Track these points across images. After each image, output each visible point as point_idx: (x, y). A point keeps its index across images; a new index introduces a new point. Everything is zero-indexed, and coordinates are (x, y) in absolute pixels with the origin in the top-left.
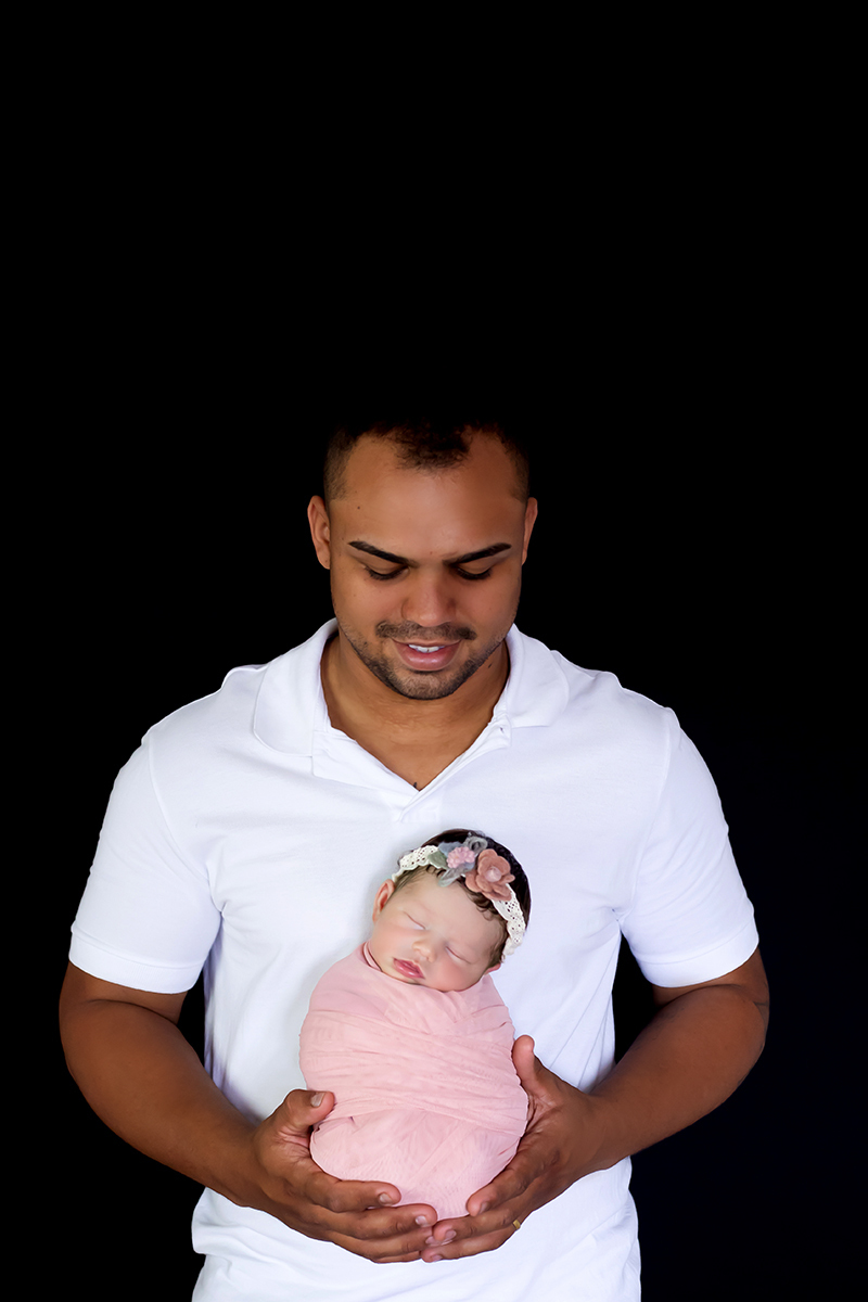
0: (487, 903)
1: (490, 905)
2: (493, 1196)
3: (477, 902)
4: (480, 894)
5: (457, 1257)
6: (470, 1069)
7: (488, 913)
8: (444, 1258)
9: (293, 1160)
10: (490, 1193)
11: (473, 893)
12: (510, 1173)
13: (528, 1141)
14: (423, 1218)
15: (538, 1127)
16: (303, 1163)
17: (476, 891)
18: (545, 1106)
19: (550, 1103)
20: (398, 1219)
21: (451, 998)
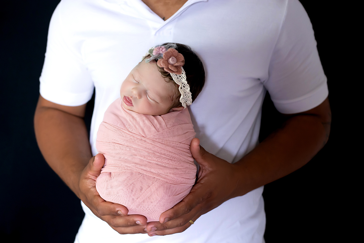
0: (168, 74)
1: (169, 75)
2: (171, 215)
3: (161, 72)
4: (163, 68)
5: (164, 235)
6: (164, 154)
7: (167, 79)
8: (157, 235)
9: (90, 187)
10: (170, 213)
11: (160, 68)
12: (183, 203)
13: (196, 187)
14: (139, 222)
15: (202, 181)
16: (93, 189)
17: (161, 67)
18: (207, 170)
19: (210, 169)
20: (128, 221)
21: (157, 119)
